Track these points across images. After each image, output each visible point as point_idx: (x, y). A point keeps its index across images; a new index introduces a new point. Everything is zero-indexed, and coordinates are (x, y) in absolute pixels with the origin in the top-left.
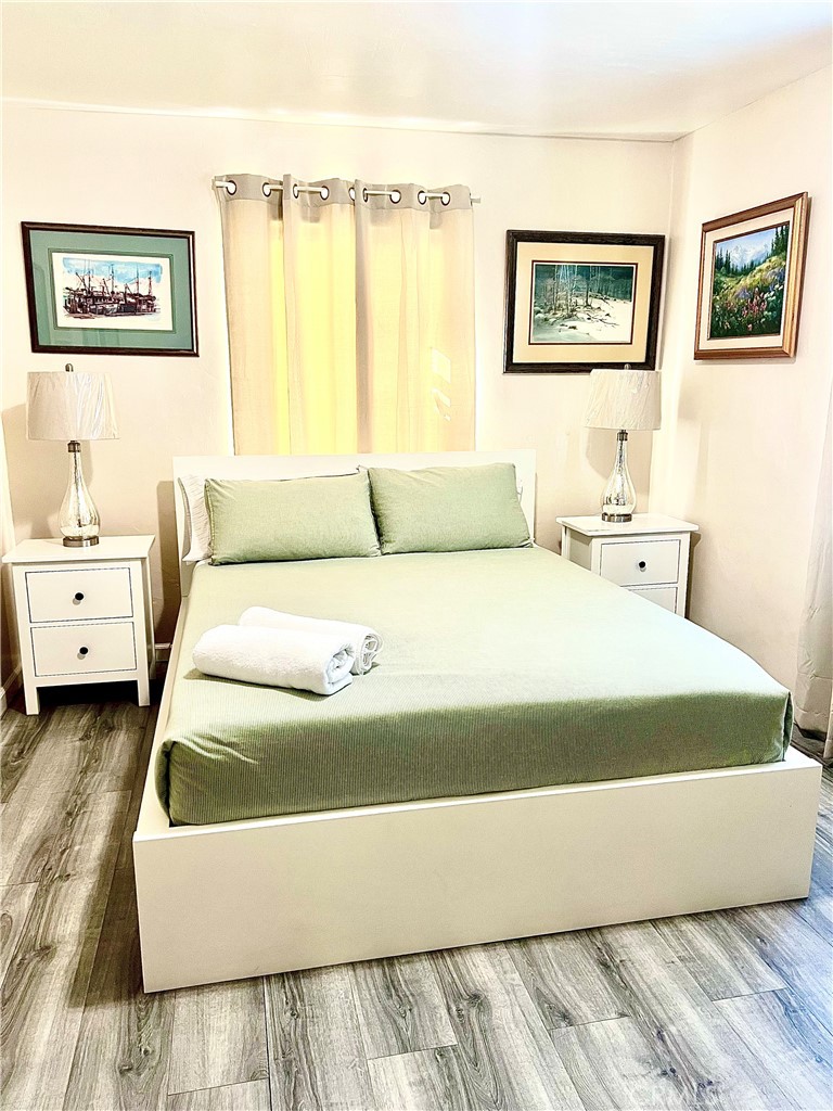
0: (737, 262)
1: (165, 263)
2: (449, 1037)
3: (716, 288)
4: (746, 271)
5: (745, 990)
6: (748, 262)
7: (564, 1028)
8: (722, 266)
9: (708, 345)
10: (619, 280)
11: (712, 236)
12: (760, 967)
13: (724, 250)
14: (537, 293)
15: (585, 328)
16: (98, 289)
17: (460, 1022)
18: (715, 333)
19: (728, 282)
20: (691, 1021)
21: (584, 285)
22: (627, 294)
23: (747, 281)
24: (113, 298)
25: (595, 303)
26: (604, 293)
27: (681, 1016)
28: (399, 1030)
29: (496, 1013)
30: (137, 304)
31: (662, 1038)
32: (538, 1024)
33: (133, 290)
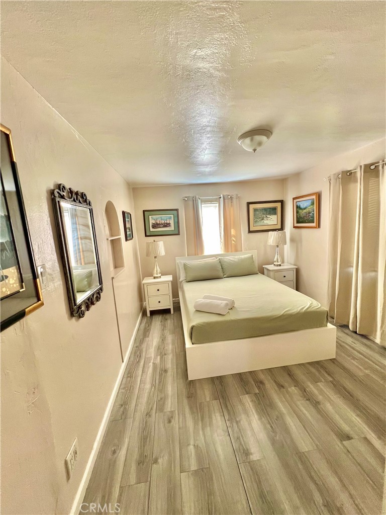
0: (302, 206)
1: (172, 216)
2: (257, 391)
3: (297, 212)
4: (305, 209)
5: (323, 380)
6: (305, 207)
7: (282, 389)
8: (298, 207)
9: (296, 225)
10: (273, 211)
11: (295, 201)
12: (326, 375)
13: (298, 204)
14: (255, 215)
15: (266, 222)
16: (158, 222)
17: (259, 388)
18: (298, 222)
19: (300, 211)
20: (311, 387)
21: (265, 212)
22: (275, 213)
23: (305, 211)
24: (162, 224)
25: (268, 216)
26: (270, 214)
27: (309, 386)
28: (245, 389)
29: (266, 386)
30: (167, 225)
31: (305, 391)
32: (276, 388)
33: (166, 222)
